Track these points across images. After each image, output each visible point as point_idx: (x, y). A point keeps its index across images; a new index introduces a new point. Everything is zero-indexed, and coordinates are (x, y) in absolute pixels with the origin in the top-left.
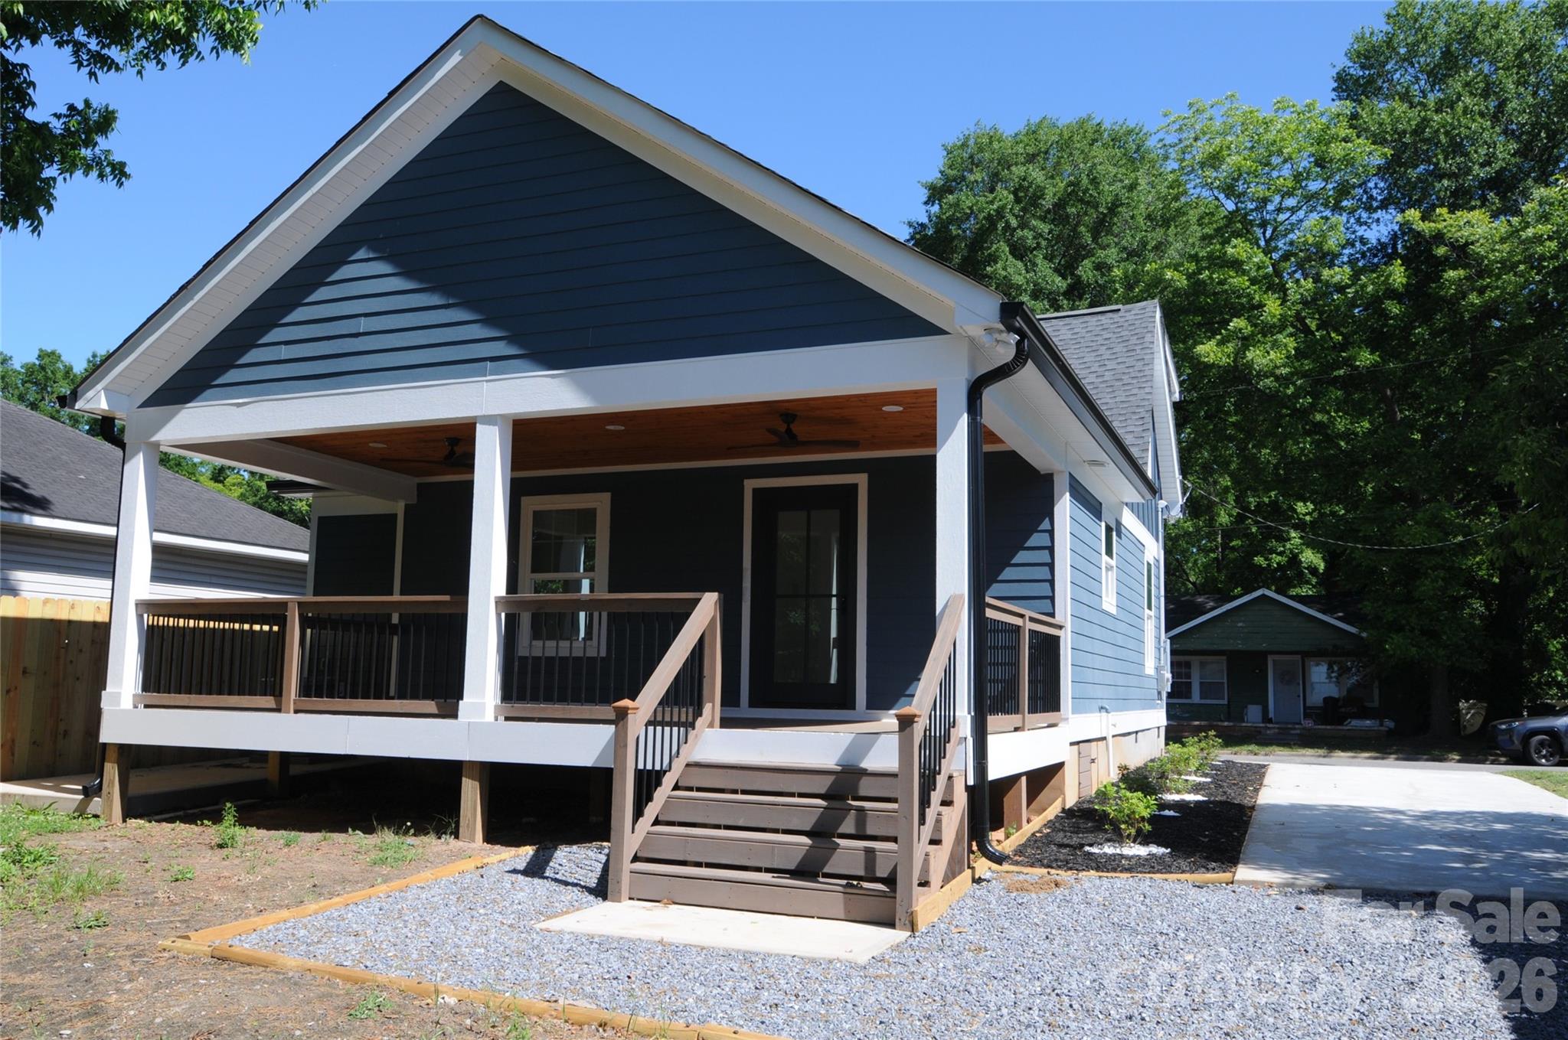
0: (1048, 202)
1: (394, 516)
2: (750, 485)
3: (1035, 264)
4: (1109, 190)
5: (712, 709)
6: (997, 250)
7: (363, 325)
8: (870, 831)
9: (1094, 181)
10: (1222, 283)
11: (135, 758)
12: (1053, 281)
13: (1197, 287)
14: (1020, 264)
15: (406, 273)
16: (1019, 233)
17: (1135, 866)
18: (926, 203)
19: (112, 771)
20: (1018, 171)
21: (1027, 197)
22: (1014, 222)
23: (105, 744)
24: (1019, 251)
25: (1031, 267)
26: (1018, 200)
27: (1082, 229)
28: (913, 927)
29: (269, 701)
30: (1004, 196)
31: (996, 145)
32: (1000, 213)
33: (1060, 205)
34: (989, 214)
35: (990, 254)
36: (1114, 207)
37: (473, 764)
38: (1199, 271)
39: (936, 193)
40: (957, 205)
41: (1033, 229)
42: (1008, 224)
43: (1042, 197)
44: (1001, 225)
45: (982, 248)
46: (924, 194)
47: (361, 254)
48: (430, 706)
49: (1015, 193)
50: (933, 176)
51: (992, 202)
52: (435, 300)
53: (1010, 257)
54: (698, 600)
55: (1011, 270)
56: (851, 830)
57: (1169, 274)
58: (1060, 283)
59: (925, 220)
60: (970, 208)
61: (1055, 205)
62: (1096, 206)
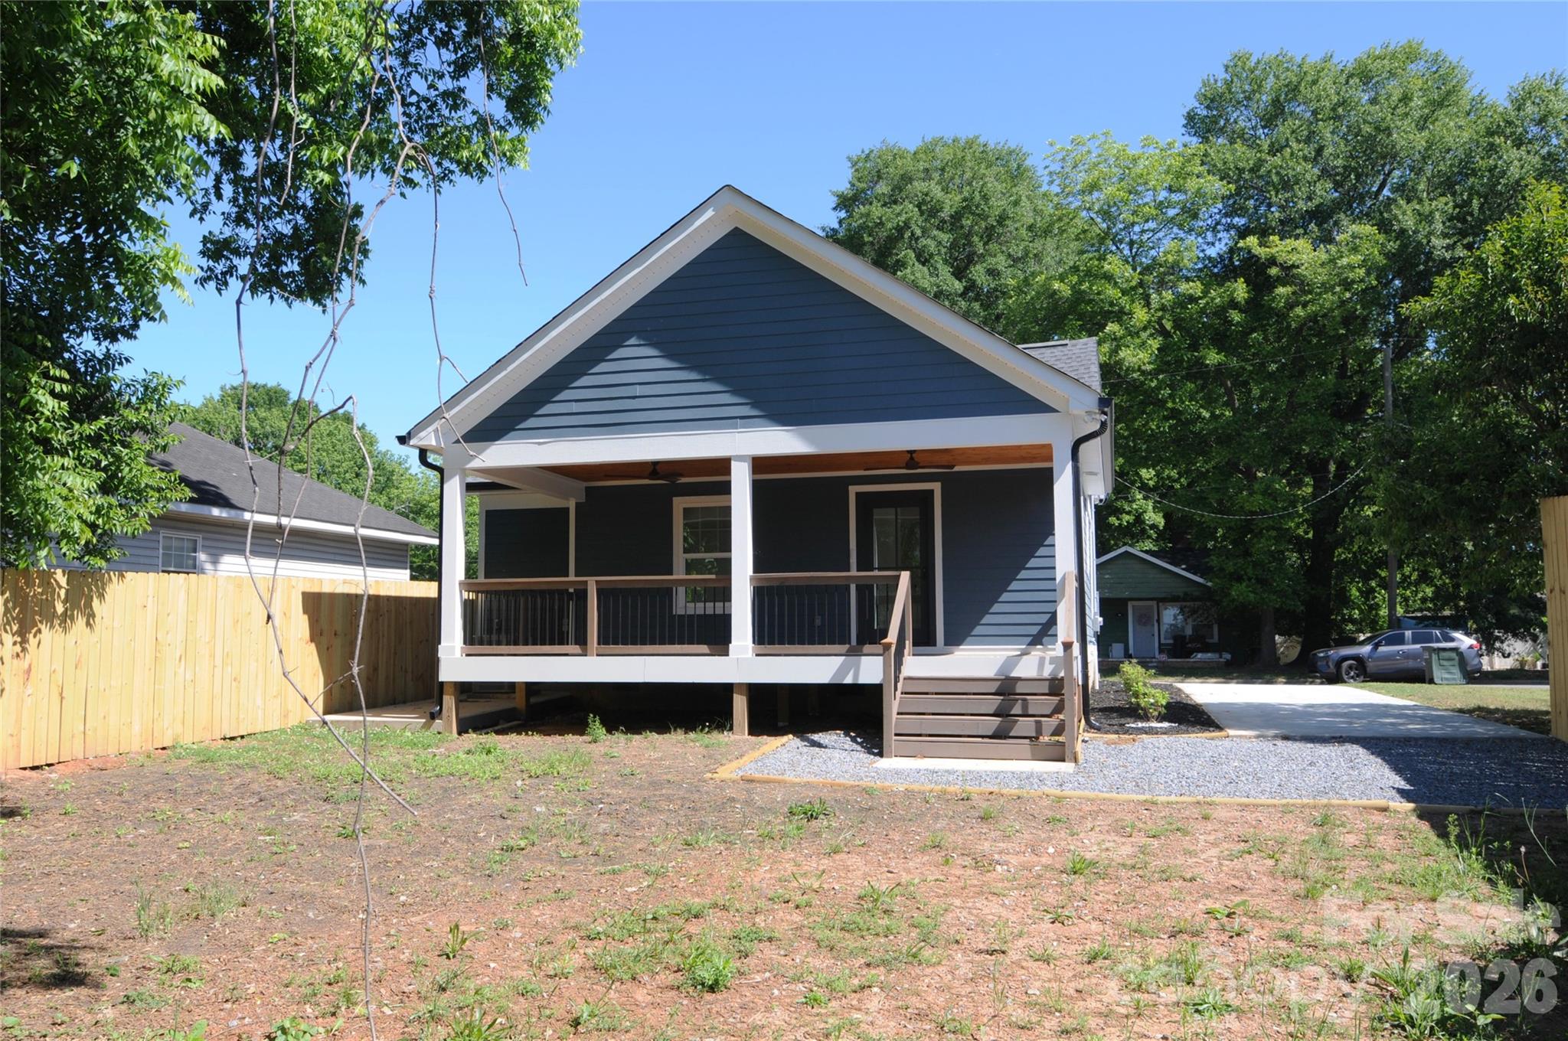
0: (945, 214)
1: (567, 510)
2: (853, 490)
3: (936, 269)
4: (998, 204)
5: (908, 643)
6: (905, 256)
7: (639, 390)
8: (1030, 712)
9: (985, 198)
10: (1099, 293)
11: (466, 690)
12: (953, 284)
13: (1079, 297)
14: (925, 269)
15: (669, 356)
16: (923, 242)
17: (1165, 732)
18: (835, 209)
19: (449, 701)
20: (919, 186)
21: (929, 210)
22: (918, 232)
23: (442, 683)
24: (924, 258)
25: (934, 272)
26: (922, 213)
27: (976, 239)
28: (1076, 760)
29: (577, 649)
30: (909, 210)
31: (899, 162)
32: (907, 225)
33: (957, 217)
34: (898, 225)
35: (898, 261)
36: (1002, 219)
37: (740, 685)
38: (1080, 283)
39: (846, 202)
40: (868, 215)
41: (934, 238)
42: (913, 234)
43: (941, 209)
44: (907, 235)
45: (891, 254)
46: (833, 201)
47: (633, 341)
48: (704, 648)
49: (919, 206)
50: (844, 187)
51: (899, 214)
52: (693, 376)
53: (916, 264)
54: (898, 577)
55: (918, 275)
56: (1019, 712)
57: (1056, 285)
58: (958, 286)
59: (836, 226)
60: (880, 218)
61: (952, 216)
62: (986, 218)
